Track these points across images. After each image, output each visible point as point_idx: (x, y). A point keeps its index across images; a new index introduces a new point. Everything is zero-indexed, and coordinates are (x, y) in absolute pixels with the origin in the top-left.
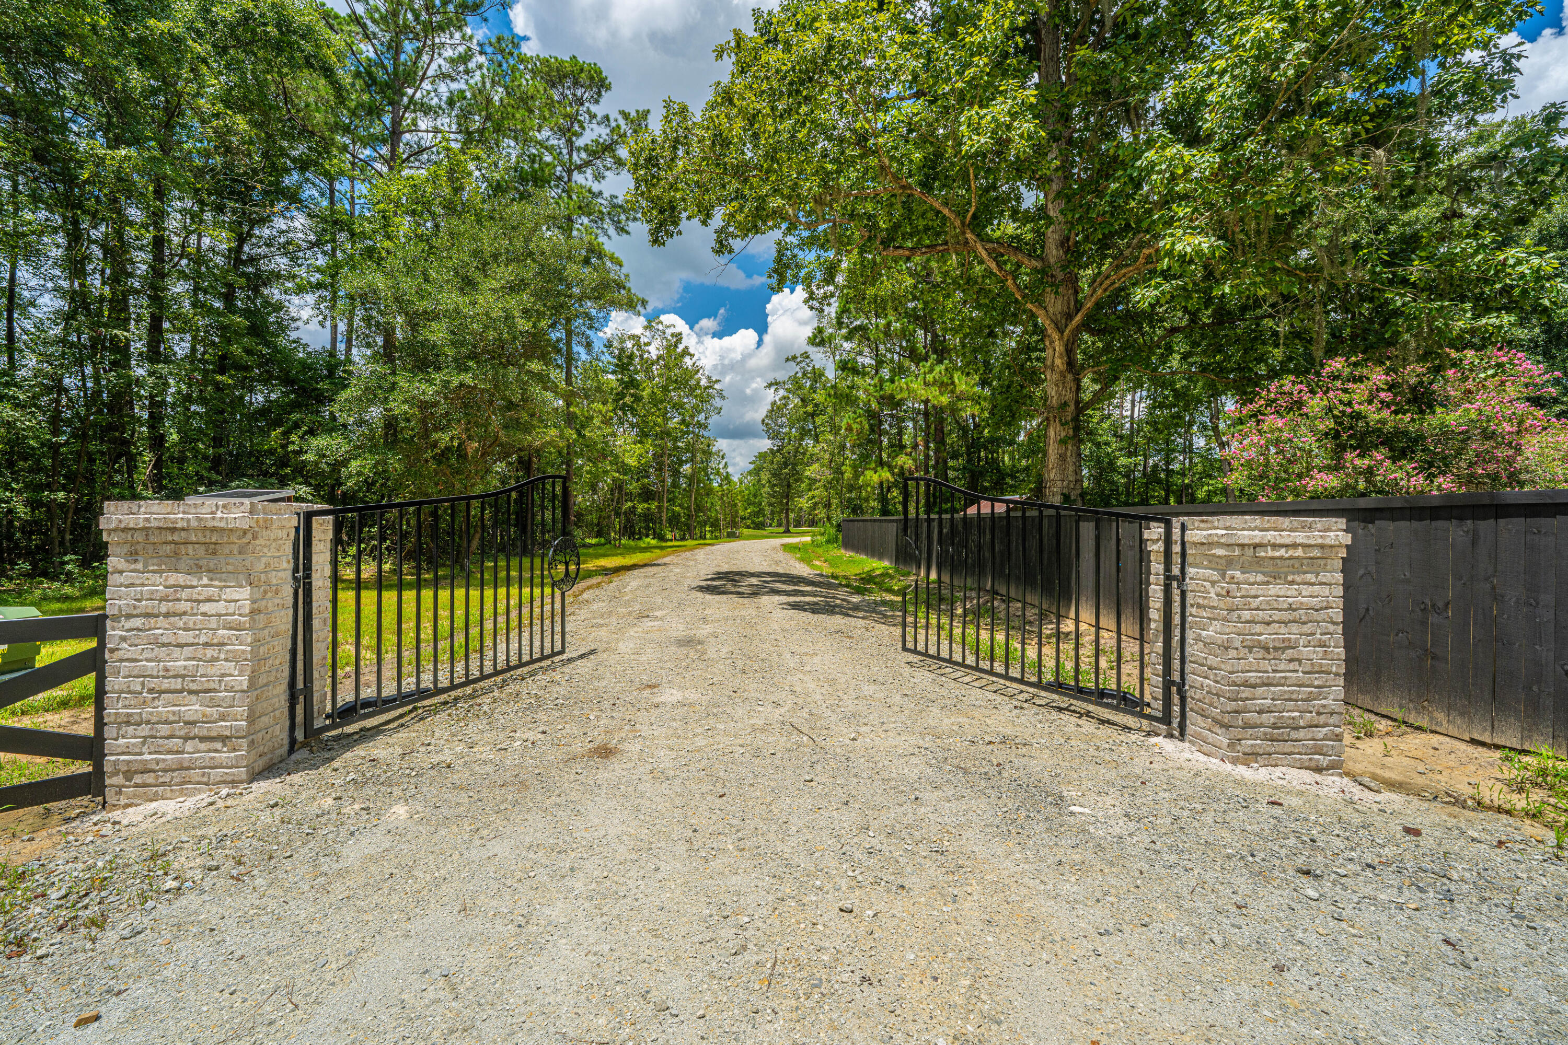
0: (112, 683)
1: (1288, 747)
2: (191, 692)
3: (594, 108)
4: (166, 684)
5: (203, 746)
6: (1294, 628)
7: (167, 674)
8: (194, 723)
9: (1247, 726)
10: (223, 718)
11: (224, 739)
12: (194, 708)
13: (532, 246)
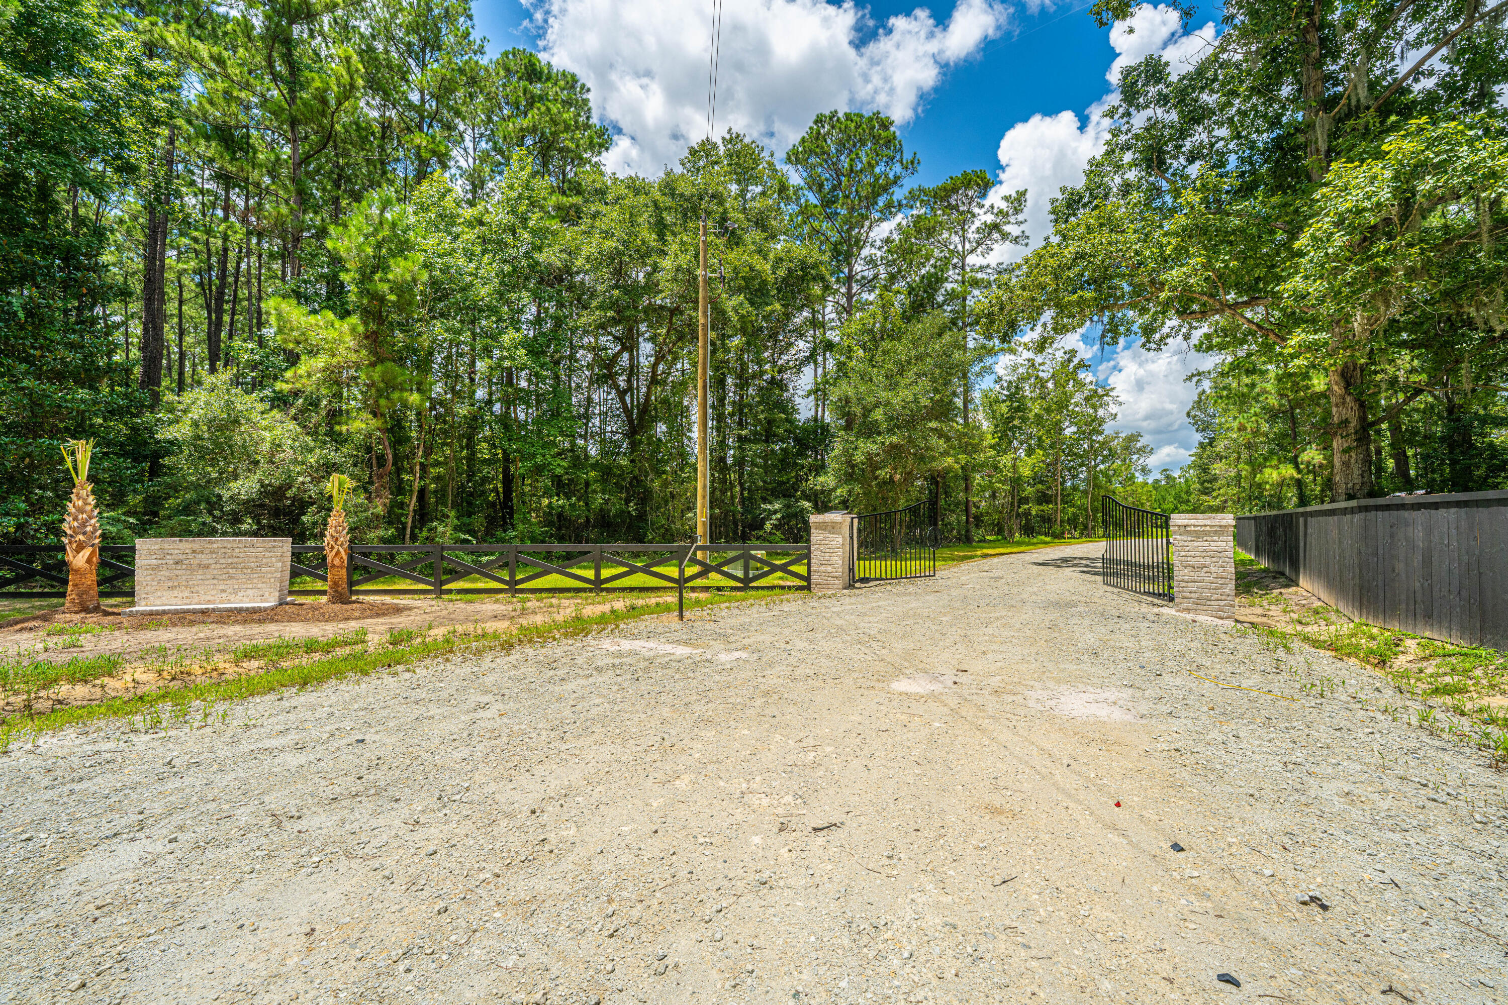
1: (1205, 608)
2: (829, 565)
3: (981, 202)
4: (824, 562)
5: (832, 579)
6: (1208, 559)
7: (824, 559)
8: (830, 573)
9: (1184, 598)
10: (835, 572)
11: (837, 578)
12: (830, 569)
13: (929, 350)
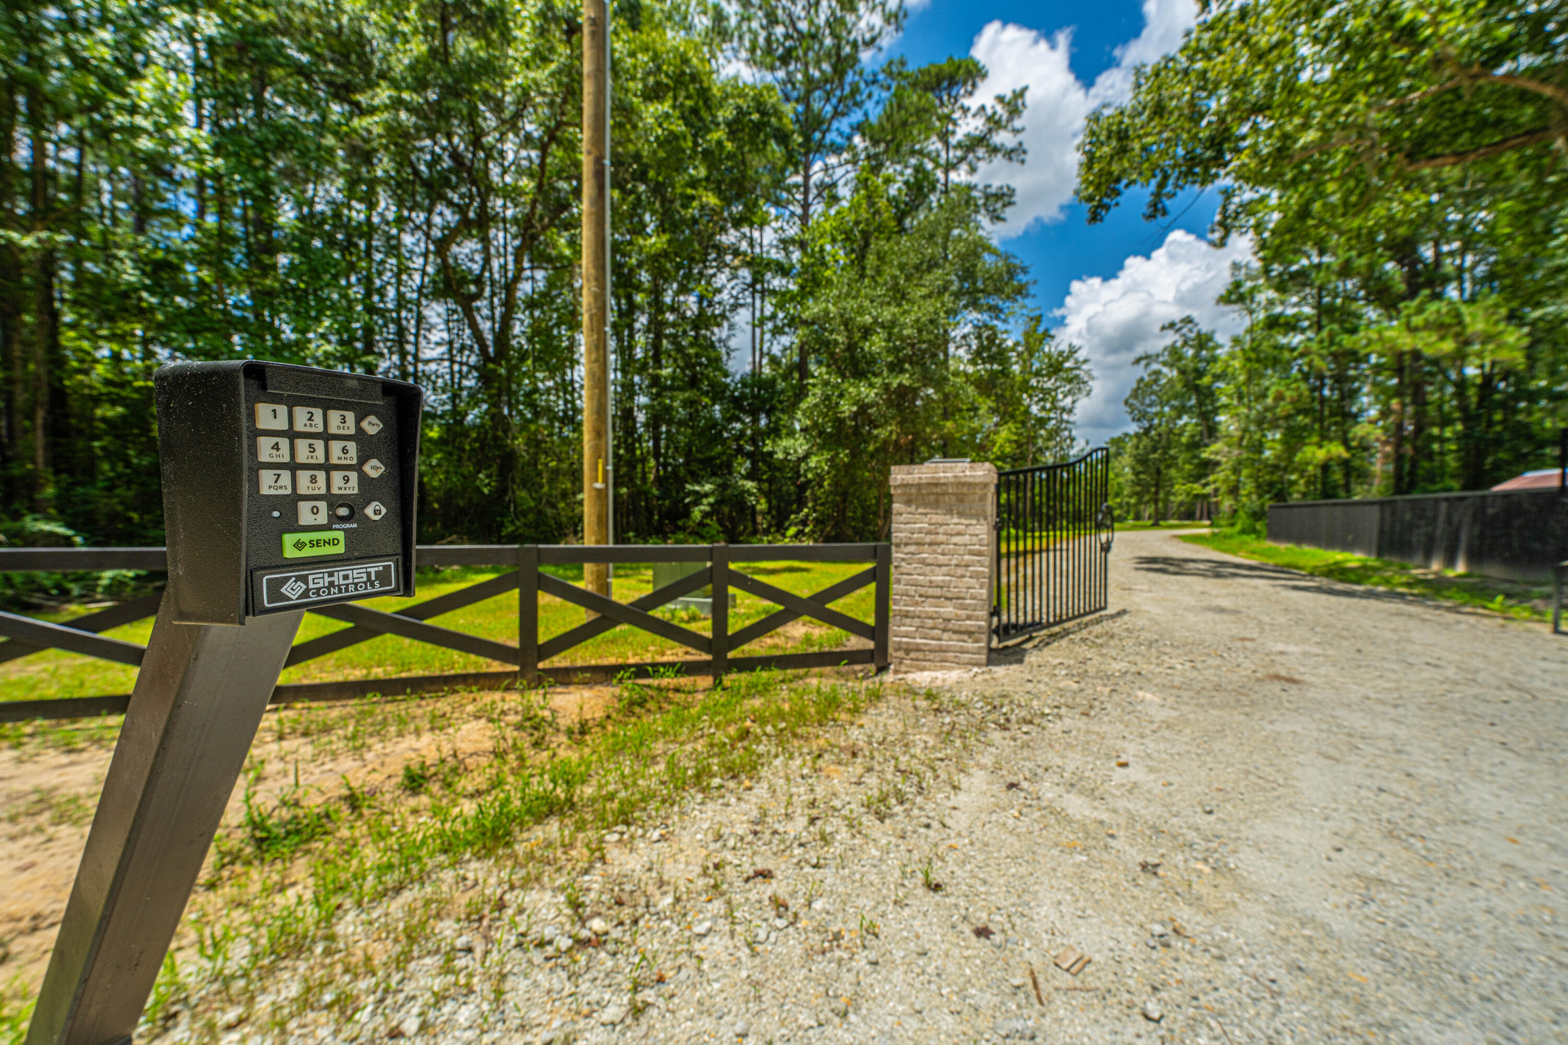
0: (895, 588)
2: (946, 598)
3: (967, 102)
4: (931, 591)
5: (955, 637)
7: (931, 584)
8: (949, 620)
10: (969, 618)
11: (970, 633)
